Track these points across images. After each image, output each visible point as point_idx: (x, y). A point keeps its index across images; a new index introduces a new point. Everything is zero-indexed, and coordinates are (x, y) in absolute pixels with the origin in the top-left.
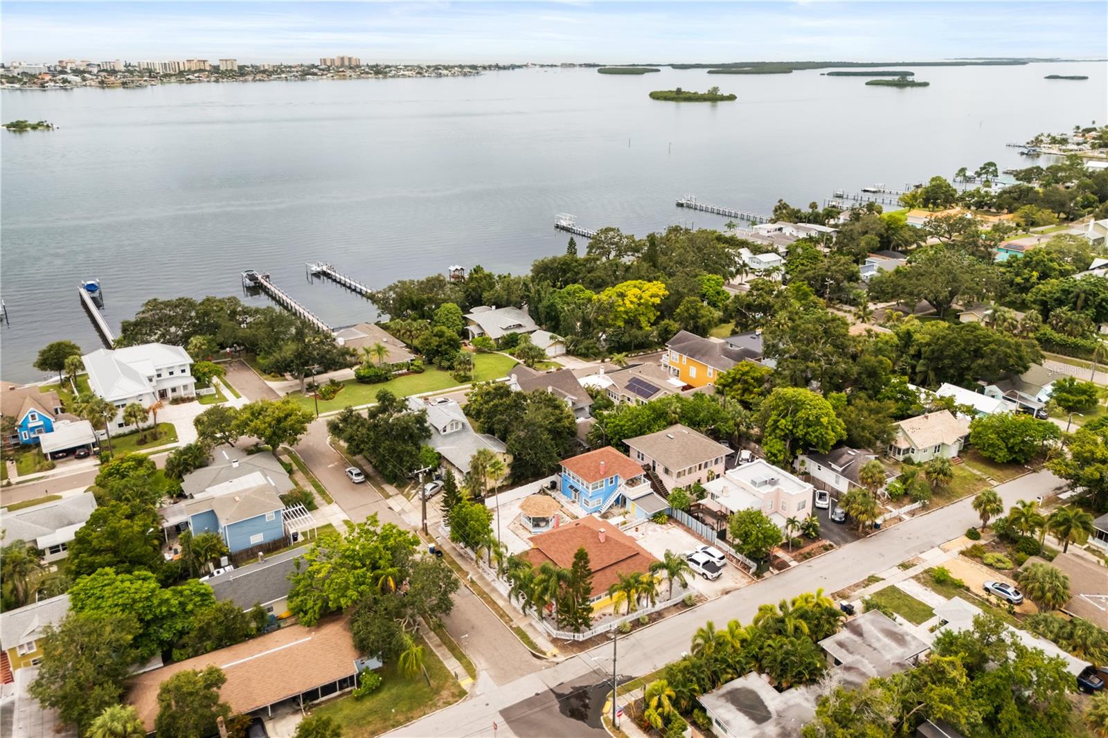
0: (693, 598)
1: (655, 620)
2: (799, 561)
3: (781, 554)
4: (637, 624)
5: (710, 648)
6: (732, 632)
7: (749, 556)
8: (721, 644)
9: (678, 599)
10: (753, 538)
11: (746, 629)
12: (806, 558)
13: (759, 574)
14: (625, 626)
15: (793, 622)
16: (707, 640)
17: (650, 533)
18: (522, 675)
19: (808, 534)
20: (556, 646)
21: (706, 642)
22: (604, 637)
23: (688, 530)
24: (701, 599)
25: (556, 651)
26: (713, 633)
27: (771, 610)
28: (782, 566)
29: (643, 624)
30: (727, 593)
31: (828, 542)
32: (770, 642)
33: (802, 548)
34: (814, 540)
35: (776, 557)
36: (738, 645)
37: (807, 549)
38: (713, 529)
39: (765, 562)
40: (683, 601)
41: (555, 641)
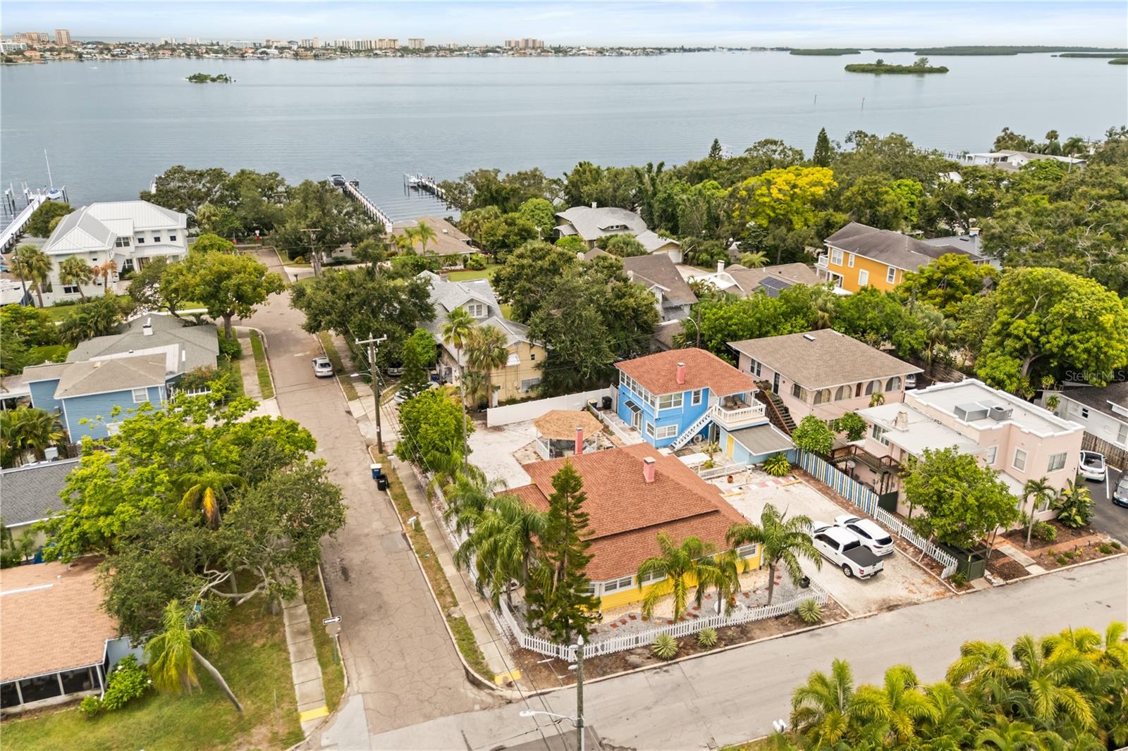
0: (817, 607)
1: (731, 641)
2: (1047, 567)
3: (1010, 550)
4: (693, 644)
5: (835, 724)
6: (893, 694)
7: (942, 544)
8: (863, 720)
9: (786, 607)
10: (955, 503)
11: (929, 692)
12: (1063, 563)
13: (960, 581)
14: (665, 645)
15: (1053, 692)
16: (832, 705)
17: (754, 487)
18: (428, 717)
19: (1068, 518)
20: (519, 665)
21: (828, 709)
22: (621, 662)
23: (826, 490)
24: (834, 611)
25: (516, 675)
26: (845, 690)
27: (994, 657)
28: (1012, 572)
29: (704, 647)
30: (891, 608)
31: (1108, 540)
32: (991, 734)
33: (1053, 543)
34: (1079, 531)
35: (999, 554)
36: (908, 729)
37: (1064, 547)
38: (872, 490)
39: (976, 558)
40: (796, 612)
41: (520, 654)
